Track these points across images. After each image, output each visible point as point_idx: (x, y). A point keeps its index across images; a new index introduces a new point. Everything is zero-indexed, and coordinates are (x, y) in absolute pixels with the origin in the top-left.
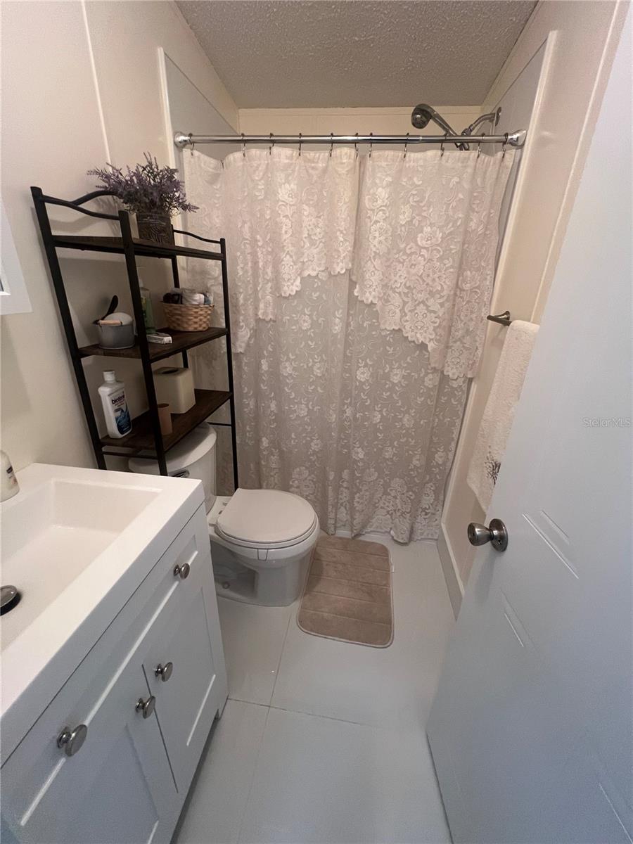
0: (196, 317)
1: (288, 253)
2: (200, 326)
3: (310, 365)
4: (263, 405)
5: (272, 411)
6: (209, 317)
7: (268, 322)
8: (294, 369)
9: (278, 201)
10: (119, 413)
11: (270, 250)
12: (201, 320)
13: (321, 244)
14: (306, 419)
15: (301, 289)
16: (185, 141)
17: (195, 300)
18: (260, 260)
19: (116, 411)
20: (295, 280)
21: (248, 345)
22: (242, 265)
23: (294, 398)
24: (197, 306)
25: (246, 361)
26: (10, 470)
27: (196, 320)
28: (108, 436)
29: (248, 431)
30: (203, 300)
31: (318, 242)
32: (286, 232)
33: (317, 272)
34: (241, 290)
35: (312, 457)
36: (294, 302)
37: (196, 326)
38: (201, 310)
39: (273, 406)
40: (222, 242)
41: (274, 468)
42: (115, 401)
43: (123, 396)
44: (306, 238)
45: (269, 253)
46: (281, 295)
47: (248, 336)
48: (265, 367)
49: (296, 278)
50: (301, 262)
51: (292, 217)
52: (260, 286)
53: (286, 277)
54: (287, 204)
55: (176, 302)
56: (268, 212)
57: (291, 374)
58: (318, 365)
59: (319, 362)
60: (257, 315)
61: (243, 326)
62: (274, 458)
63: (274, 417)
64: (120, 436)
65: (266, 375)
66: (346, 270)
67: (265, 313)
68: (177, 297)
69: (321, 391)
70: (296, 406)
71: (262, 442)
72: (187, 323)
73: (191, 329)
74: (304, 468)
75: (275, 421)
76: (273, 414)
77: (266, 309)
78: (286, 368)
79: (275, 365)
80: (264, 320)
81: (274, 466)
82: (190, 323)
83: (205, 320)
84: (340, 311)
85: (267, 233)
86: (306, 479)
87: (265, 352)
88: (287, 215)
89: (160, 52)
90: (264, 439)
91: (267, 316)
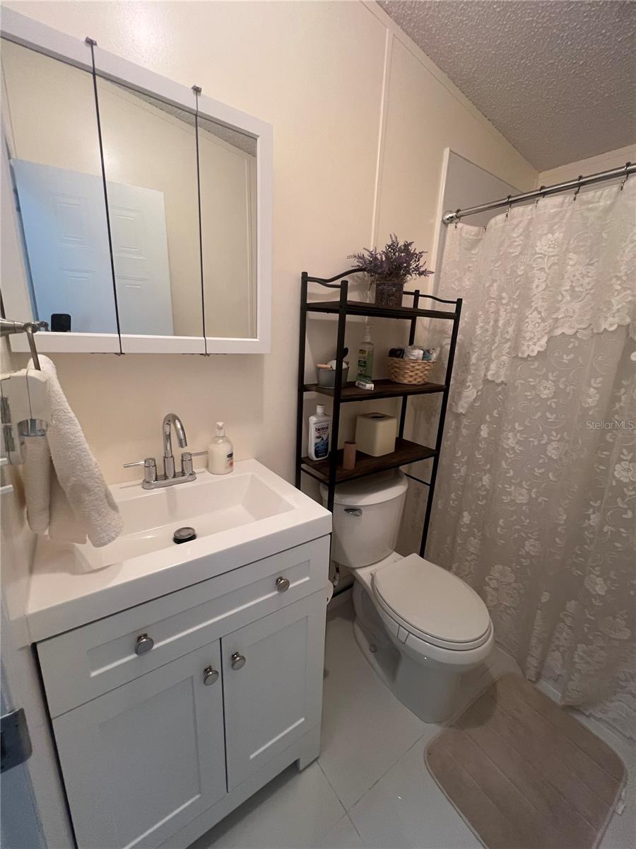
0: (412, 371)
1: (536, 309)
2: (415, 379)
3: (543, 442)
4: (473, 475)
5: (483, 485)
6: (426, 372)
7: (498, 385)
8: (518, 442)
9: (536, 253)
10: (319, 440)
11: (516, 307)
12: (416, 374)
13: (589, 296)
14: (524, 508)
15: (546, 350)
16: (452, 217)
17: (414, 356)
18: (501, 318)
19: (318, 437)
20: (539, 340)
21: (472, 406)
22: (481, 324)
23: (512, 477)
24: (415, 361)
25: (466, 423)
26: (230, 456)
27: (411, 374)
28: (308, 457)
29: (453, 499)
30: (421, 356)
31: (584, 294)
32: (537, 286)
33: (574, 331)
34: (476, 350)
35: (523, 560)
36: (533, 365)
37: (411, 379)
38: (419, 365)
39: (486, 479)
40: (459, 302)
41: (472, 553)
42: (319, 430)
43: (327, 428)
44: (566, 291)
45: (513, 310)
46: (517, 355)
47: (474, 398)
48: (484, 433)
49: (542, 336)
50: (553, 319)
51: (549, 268)
52: (496, 345)
53: (528, 335)
54: (545, 255)
55: (398, 357)
56: (522, 268)
57: (513, 448)
58: (555, 445)
59: (558, 441)
60: (485, 375)
61: (469, 386)
62: (474, 541)
63: (484, 493)
64: (315, 459)
65: (483, 442)
66: (619, 326)
67: (497, 374)
68: (399, 352)
69: (554, 479)
70: (513, 488)
71: (463, 517)
72: (403, 376)
73: (406, 382)
74: (509, 569)
75: (484, 497)
76: (483, 489)
77: (497, 370)
78: (508, 438)
79: (496, 434)
80: (494, 381)
81: (472, 550)
82: (406, 376)
83: (421, 375)
84: (599, 379)
85: (518, 289)
86: (510, 584)
87: (488, 417)
88: (544, 268)
89: (446, 152)
90: (466, 514)
91: (498, 378)
